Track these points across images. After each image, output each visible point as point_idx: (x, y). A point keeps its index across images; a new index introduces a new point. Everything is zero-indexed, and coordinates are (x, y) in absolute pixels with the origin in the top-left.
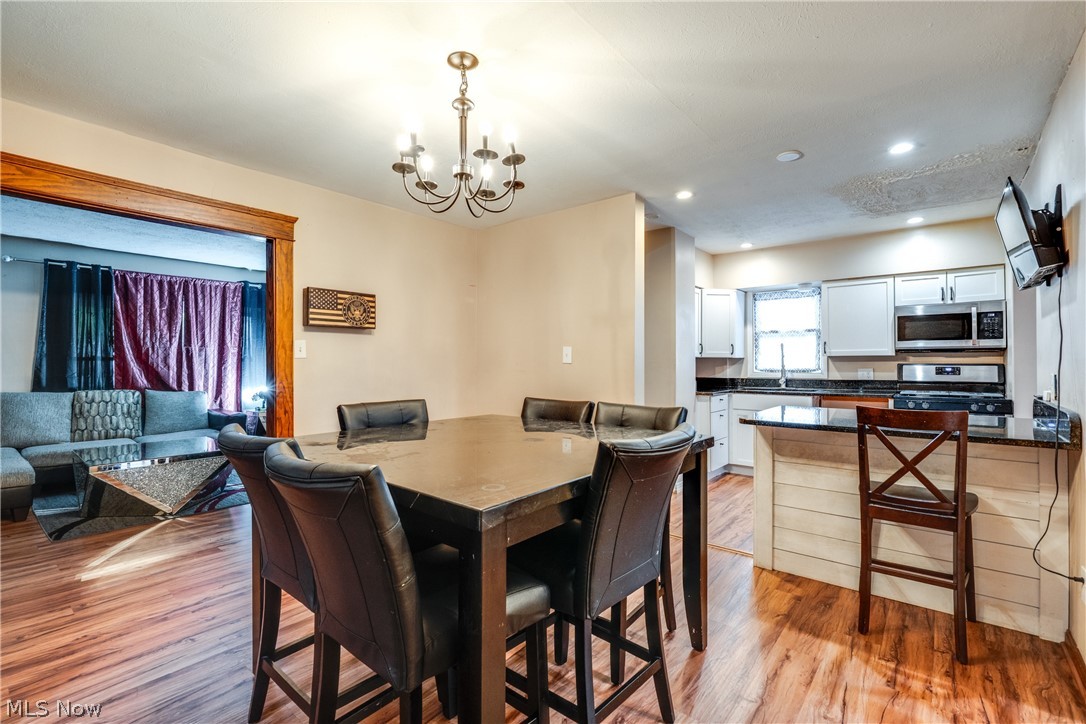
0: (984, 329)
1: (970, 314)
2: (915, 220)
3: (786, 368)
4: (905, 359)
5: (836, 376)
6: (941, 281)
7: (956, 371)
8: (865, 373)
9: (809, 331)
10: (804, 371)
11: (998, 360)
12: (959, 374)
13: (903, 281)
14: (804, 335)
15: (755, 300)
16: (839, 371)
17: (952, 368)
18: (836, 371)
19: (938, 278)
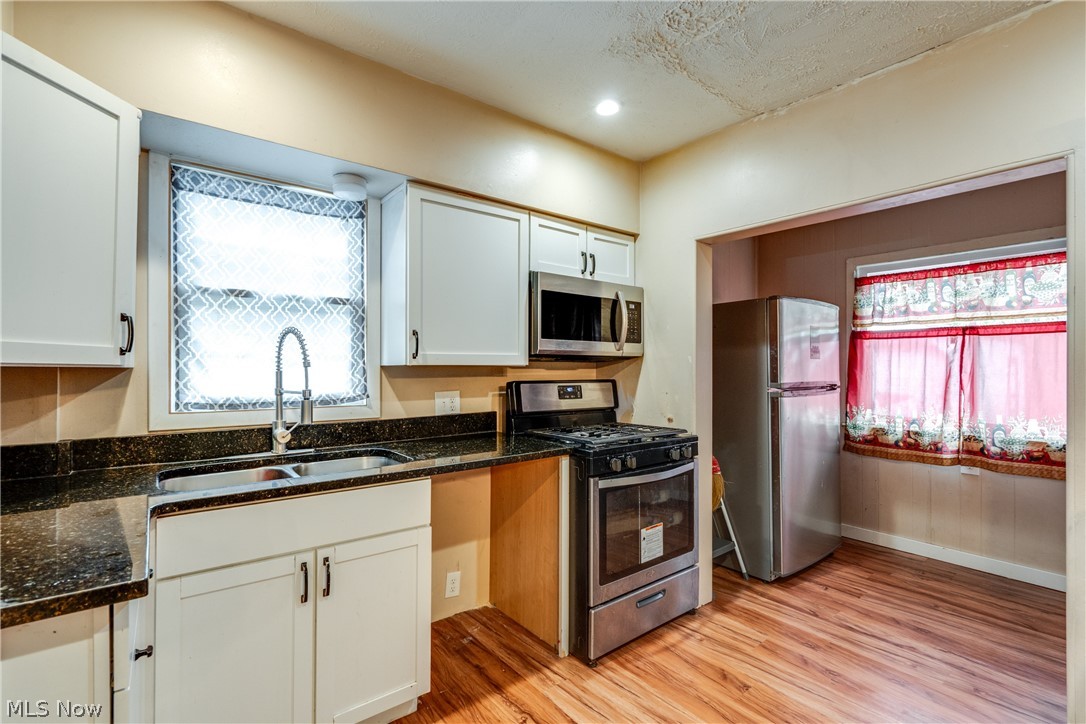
5: (398, 409)
7: (577, 394)
8: (447, 400)
9: (335, 302)
12: (581, 397)
13: (540, 225)
14: (322, 312)
15: (176, 184)
16: (401, 398)
17: (573, 387)
18: (396, 399)
19: (578, 234)
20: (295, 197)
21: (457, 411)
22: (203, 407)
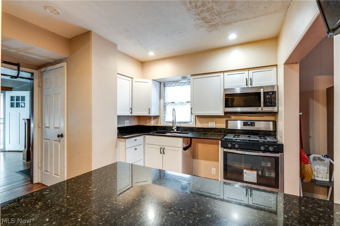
0: (267, 102)
1: (260, 93)
2: (233, 37)
3: (176, 121)
4: (230, 117)
5: (199, 125)
6: (246, 74)
7: (252, 124)
8: (212, 124)
9: (188, 102)
10: (185, 123)
11: (272, 118)
12: (254, 126)
13: (228, 75)
14: (185, 104)
15: (165, 86)
16: (200, 122)
17: (251, 122)
18: (199, 123)
19: (244, 73)
20: (180, 83)
21: (215, 127)
22: (167, 122)
